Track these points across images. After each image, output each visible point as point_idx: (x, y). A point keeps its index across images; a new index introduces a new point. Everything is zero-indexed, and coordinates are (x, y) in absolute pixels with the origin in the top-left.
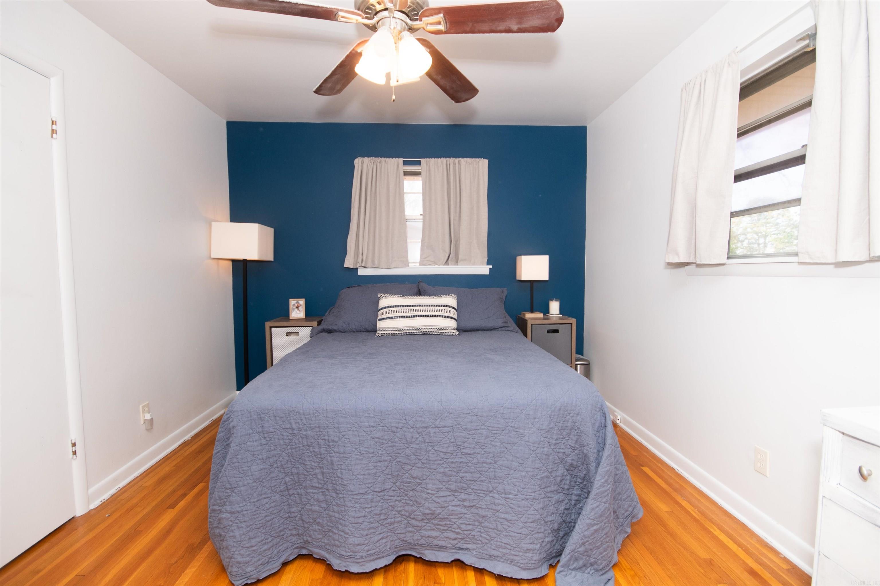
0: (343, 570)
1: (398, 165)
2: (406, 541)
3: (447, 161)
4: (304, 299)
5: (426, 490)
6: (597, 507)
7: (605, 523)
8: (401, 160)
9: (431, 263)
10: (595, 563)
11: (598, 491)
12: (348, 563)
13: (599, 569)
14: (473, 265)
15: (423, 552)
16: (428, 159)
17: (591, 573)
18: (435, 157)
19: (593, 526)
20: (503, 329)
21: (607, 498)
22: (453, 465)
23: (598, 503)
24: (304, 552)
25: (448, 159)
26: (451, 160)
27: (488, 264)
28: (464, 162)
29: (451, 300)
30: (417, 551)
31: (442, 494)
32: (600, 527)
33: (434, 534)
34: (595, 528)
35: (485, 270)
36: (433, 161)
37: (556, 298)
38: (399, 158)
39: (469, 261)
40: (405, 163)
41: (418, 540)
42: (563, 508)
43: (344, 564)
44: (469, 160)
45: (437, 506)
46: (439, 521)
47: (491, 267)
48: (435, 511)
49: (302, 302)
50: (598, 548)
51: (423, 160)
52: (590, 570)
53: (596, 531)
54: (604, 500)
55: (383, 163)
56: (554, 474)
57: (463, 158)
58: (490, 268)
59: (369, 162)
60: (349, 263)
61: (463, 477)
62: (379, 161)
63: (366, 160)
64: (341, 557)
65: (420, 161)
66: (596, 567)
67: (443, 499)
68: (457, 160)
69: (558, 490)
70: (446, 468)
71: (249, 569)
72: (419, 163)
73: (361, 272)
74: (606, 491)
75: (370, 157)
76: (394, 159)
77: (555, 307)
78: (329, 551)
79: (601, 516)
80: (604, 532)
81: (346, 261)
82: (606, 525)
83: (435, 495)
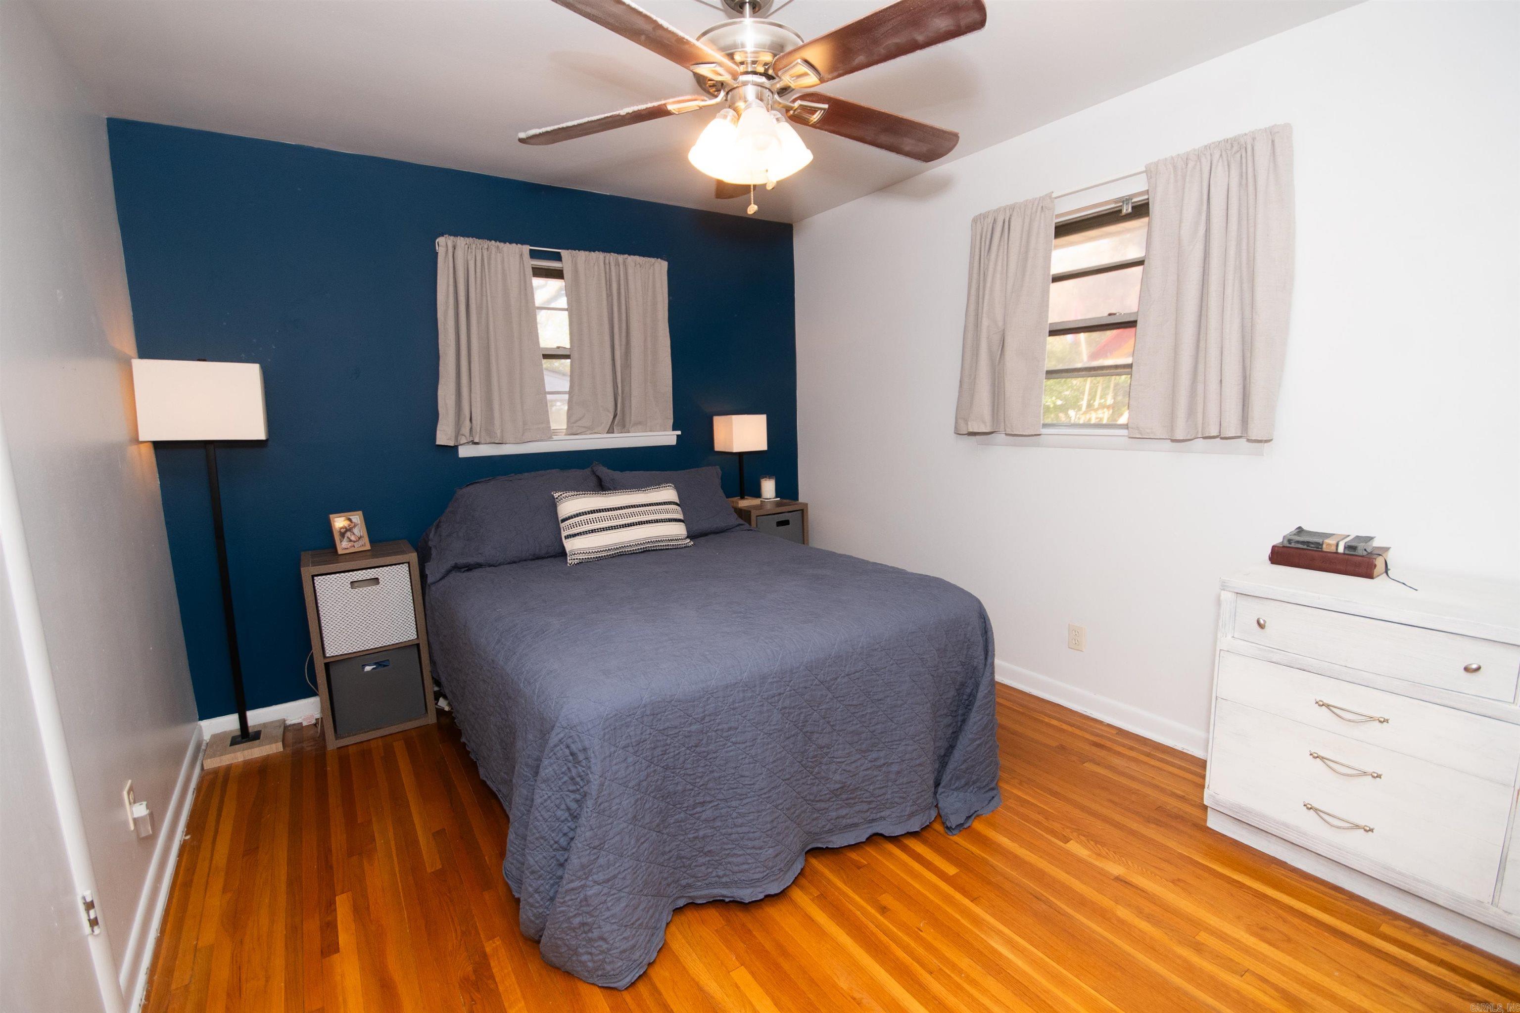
0: (761, 896)
1: (521, 255)
2: (810, 833)
3: (605, 257)
4: (360, 513)
5: (835, 760)
6: (980, 720)
7: (988, 736)
8: (526, 248)
9: (583, 430)
10: (978, 780)
11: (981, 703)
12: (764, 886)
13: (982, 786)
14: (651, 431)
15: (830, 839)
16: (573, 251)
17: (974, 792)
18: (585, 250)
19: (975, 741)
20: (738, 528)
21: (989, 709)
22: (863, 719)
23: (981, 716)
24: (681, 903)
25: (608, 255)
26: (612, 257)
27: (674, 429)
28: (632, 260)
29: (669, 494)
30: (822, 840)
31: (853, 759)
32: (984, 741)
33: (843, 812)
34: (978, 742)
35: (669, 437)
36: (582, 255)
37: (769, 475)
38: (522, 244)
39: (642, 425)
40: (534, 255)
41: (824, 826)
42: (951, 731)
43: (760, 890)
44: (637, 259)
45: (848, 776)
46: (850, 794)
47: (679, 433)
48: (846, 782)
49: (357, 517)
50: (981, 763)
51: (564, 253)
52: (973, 788)
53: (979, 745)
54: (987, 712)
55: (494, 250)
56: (944, 697)
57: (630, 254)
58: (678, 436)
59: (467, 246)
60: (444, 437)
61: (874, 731)
62: (486, 246)
63: (461, 242)
64: (752, 883)
65: (559, 253)
66: (978, 784)
67: (854, 765)
68: (621, 258)
69: (948, 713)
70: (857, 724)
71: (637, 955)
72: (558, 257)
73: (464, 452)
74: (989, 702)
75: (468, 237)
76: (514, 245)
77: (768, 487)
78: (725, 885)
79: (983, 729)
80: (988, 746)
81: (438, 432)
82: (990, 738)
83: (845, 763)
